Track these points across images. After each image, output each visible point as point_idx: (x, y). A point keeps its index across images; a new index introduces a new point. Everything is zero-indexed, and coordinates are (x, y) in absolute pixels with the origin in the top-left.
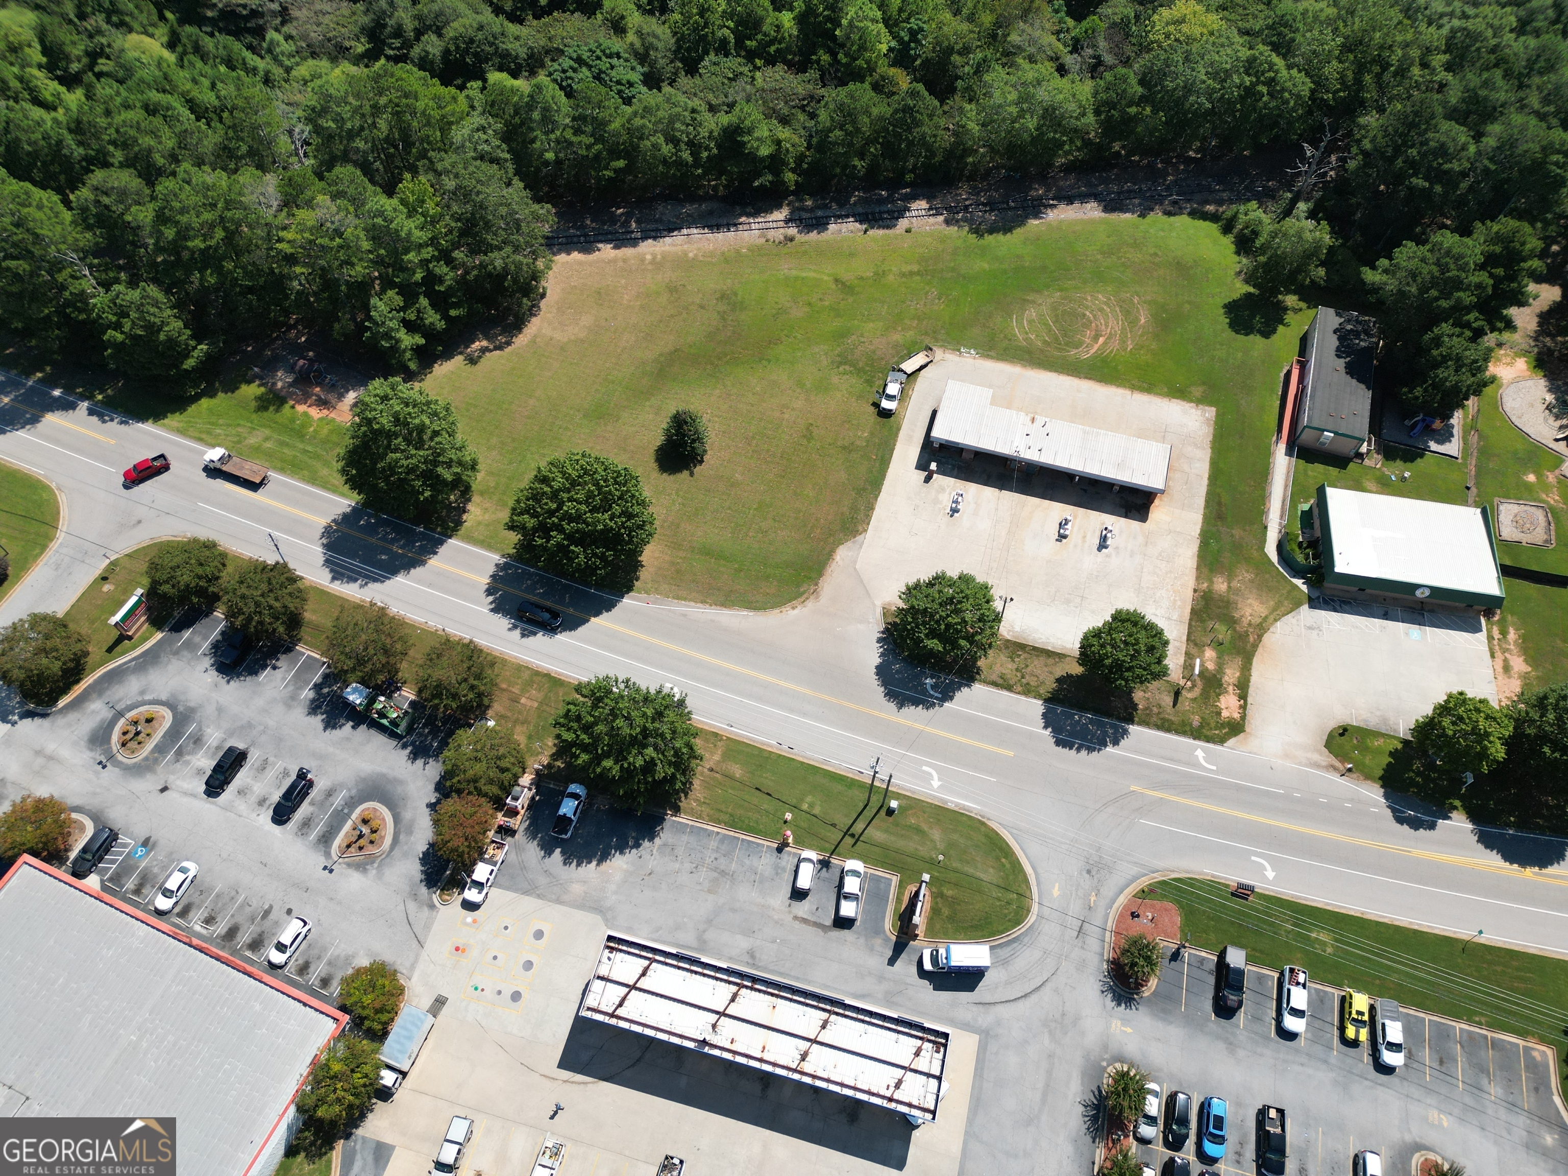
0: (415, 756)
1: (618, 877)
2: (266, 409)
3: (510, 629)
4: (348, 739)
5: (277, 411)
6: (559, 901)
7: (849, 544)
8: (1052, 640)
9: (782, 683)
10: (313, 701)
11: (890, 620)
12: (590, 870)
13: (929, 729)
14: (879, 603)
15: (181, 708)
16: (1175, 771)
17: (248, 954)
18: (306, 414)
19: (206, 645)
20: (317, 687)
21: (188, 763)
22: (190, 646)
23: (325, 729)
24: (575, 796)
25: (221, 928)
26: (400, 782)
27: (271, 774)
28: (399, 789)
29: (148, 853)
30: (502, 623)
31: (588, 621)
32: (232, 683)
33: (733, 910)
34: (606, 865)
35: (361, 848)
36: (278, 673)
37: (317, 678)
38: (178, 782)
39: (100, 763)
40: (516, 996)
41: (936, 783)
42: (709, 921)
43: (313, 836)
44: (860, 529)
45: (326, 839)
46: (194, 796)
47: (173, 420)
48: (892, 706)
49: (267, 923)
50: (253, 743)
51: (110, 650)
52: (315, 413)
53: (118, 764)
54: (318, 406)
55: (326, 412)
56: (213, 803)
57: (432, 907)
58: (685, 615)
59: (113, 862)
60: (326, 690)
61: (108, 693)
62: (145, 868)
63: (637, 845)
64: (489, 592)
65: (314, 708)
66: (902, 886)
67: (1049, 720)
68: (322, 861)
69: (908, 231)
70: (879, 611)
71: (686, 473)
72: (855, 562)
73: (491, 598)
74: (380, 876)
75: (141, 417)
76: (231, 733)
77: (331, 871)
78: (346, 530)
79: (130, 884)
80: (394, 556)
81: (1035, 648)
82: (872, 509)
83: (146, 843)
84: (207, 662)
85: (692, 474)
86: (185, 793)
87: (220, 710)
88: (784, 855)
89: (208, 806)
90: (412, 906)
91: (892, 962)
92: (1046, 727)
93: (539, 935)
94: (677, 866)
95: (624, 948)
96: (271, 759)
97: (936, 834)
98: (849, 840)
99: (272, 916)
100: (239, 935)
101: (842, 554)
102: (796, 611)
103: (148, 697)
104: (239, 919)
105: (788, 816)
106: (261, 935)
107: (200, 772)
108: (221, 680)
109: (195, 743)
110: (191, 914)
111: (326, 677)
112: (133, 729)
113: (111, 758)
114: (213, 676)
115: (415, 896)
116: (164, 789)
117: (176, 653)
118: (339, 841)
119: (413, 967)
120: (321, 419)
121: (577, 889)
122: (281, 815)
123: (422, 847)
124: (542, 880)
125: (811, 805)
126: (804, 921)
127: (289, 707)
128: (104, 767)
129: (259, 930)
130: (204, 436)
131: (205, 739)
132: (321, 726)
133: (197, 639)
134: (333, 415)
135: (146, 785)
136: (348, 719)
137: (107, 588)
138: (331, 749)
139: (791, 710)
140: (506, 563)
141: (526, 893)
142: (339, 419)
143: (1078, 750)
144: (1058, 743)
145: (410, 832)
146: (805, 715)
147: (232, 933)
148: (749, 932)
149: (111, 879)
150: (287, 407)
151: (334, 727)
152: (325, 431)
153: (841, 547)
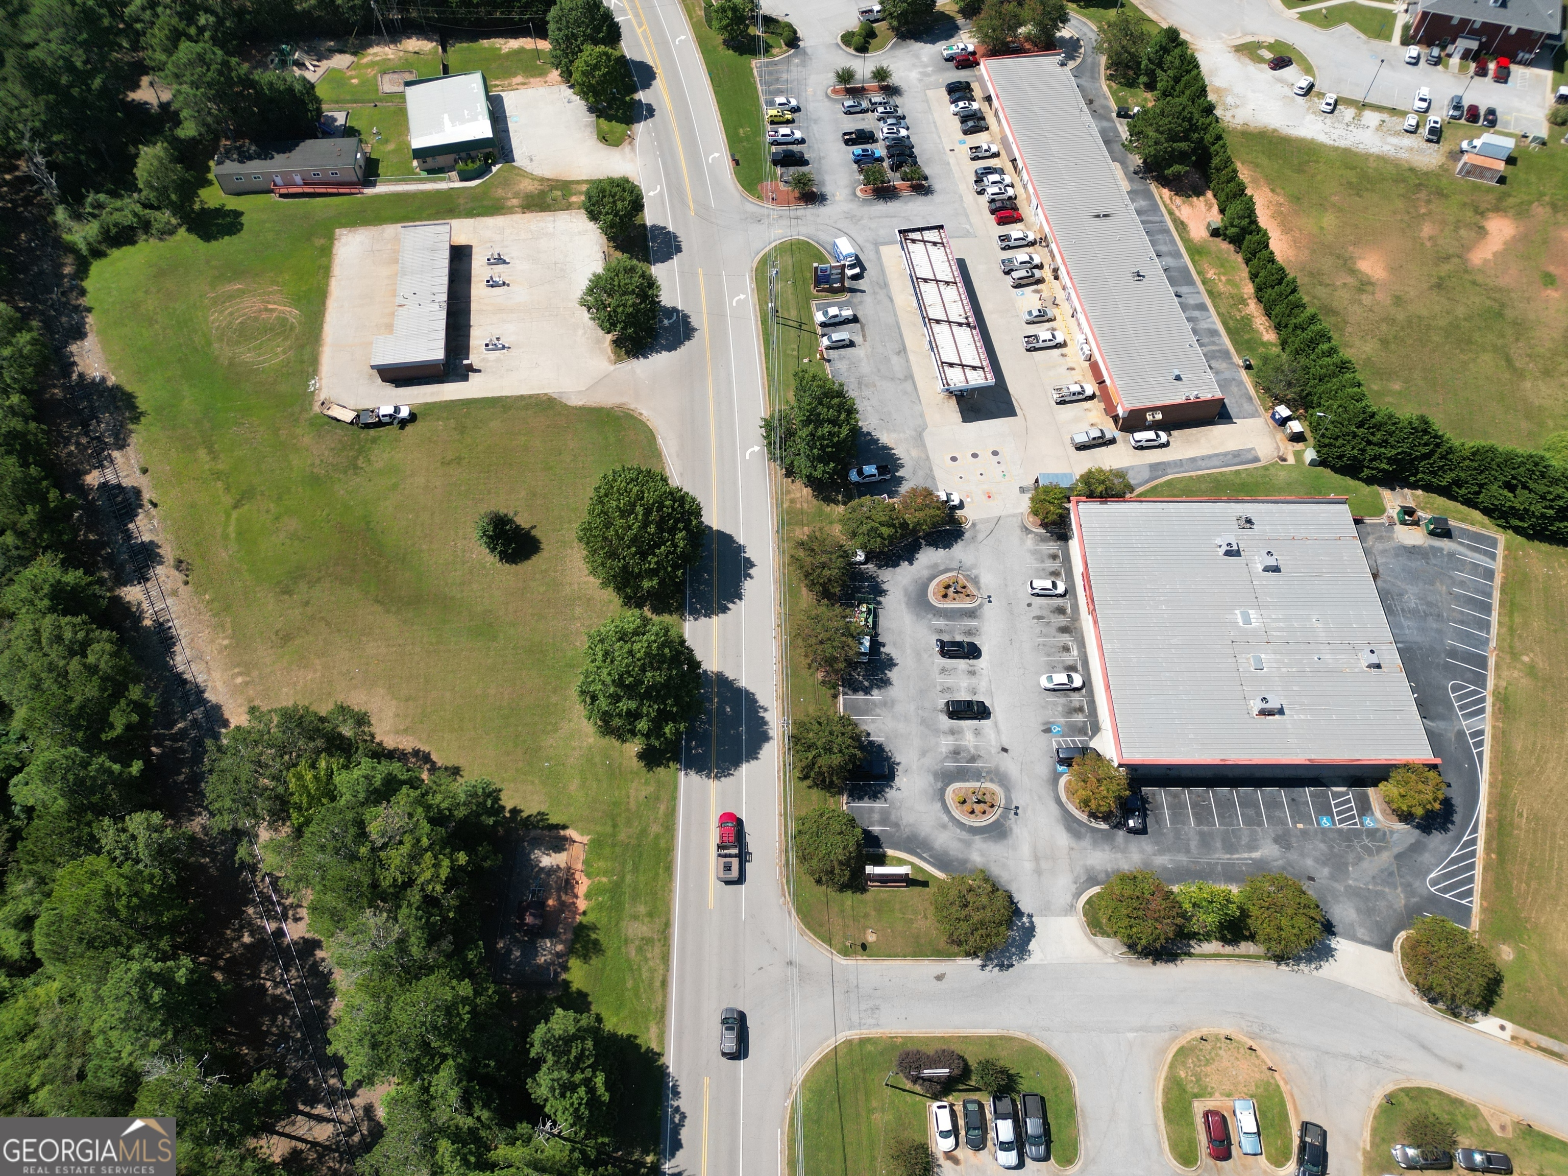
0: (882, 592)
1: (894, 435)
2: (596, 943)
4: (894, 644)
5: (594, 928)
6: (928, 458)
7: (564, 400)
10: (879, 687)
12: (899, 451)
13: (704, 310)
14: (611, 368)
15: (939, 785)
16: (671, 201)
17: (1069, 611)
18: (588, 897)
19: (878, 805)
20: (867, 691)
21: (976, 747)
22: (884, 821)
23: (896, 665)
24: (860, 473)
25: (1066, 638)
26: (906, 591)
27: (949, 681)
28: (911, 588)
29: (1053, 723)
30: (748, 586)
31: (718, 531)
32: (898, 760)
33: (879, 371)
34: (890, 445)
35: (964, 587)
36: (870, 728)
37: (860, 696)
38: (994, 743)
39: (1016, 814)
40: (995, 453)
41: (742, 297)
42: (892, 379)
43: (973, 623)
44: (544, 398)
45: (971, 614)
46: (996, 724)
47: (649, 1040)
49: (1044, 613)
50: (935, 709)
51: (925, 884)
52: (583, 885)
53: (1008, 799)
54: (573, 887)
55: (577, 876)
56: (993, 705)
57: (974, 525)
58: (682, 474)
59: (1074, 742)
60: (866, 683)
61: (960, 856)
62: (1064, 717)
63: (869, 434)
64: (725, 610)
65: (885, 683)
66: (816, 298)
67: (665, 259)
68: (987, 606)
70: (618, 366)
71: (533, 533)
72: (580, 392)
73: (730, 606)
74: (974, 566)
75: (662, 1073)
76: (937, 732)
77: (989, 597)
78: (714, 760)
79: (1079, 718)
82: (521, 396)
83: (1048, 731)
84: (891, 794)
85: (534, 527)
86: (998, 732)
87: (923, 753)
88: (831, 357)
89: (997, 709)
90: (981, 537)
91: (864, 291)
93: (954, 459)
94: (869, 408)
96: (939, 688)
98: (804, 327)
99: (1038, 613)
100: (1062, 624)
101: (575, 401)
103: (945, 818)
104: (1053, 631)
105: (806, 361)
106: (1053, 612)
107: (977, 732)
108: (900, 771)
109: (959, 753)
110: (1071, 663)
111: (855, 691)
112: (978, 808)
113: (1007, 809)
114: (901, 780)
115: (974, 538)
116: (1005, 750)
117: (897, 825)
118: (967, 604)
119: (1014, 516)
120: (588, 876)
121: (914, 453)
122: (972, 652)
123: (941, 552)
124: (921, 473)
125: (793, 350)
126: (864, 336)
127: (893, 702)
128: (1017, 808)
129: (1052, 615)
130: (657, 984)
131: (951, 748)
132: (895, 669)
133: (876, 817)
134: (579, 866)
135: (1010, 765)
136: (880, 653)
137: (871, 938)
138: (909, 651)
140: (690, 614)
141: (934, 478)
142: (582, 856)
144: (679, 251)
145: (936, 565)
146: (729, 375)
147: (1064, 630)
148: (887, 359)
149: (1086, 734)
150: (584, 920)
151: (891, 659)
152: (602, 864)
153: (569, 403)
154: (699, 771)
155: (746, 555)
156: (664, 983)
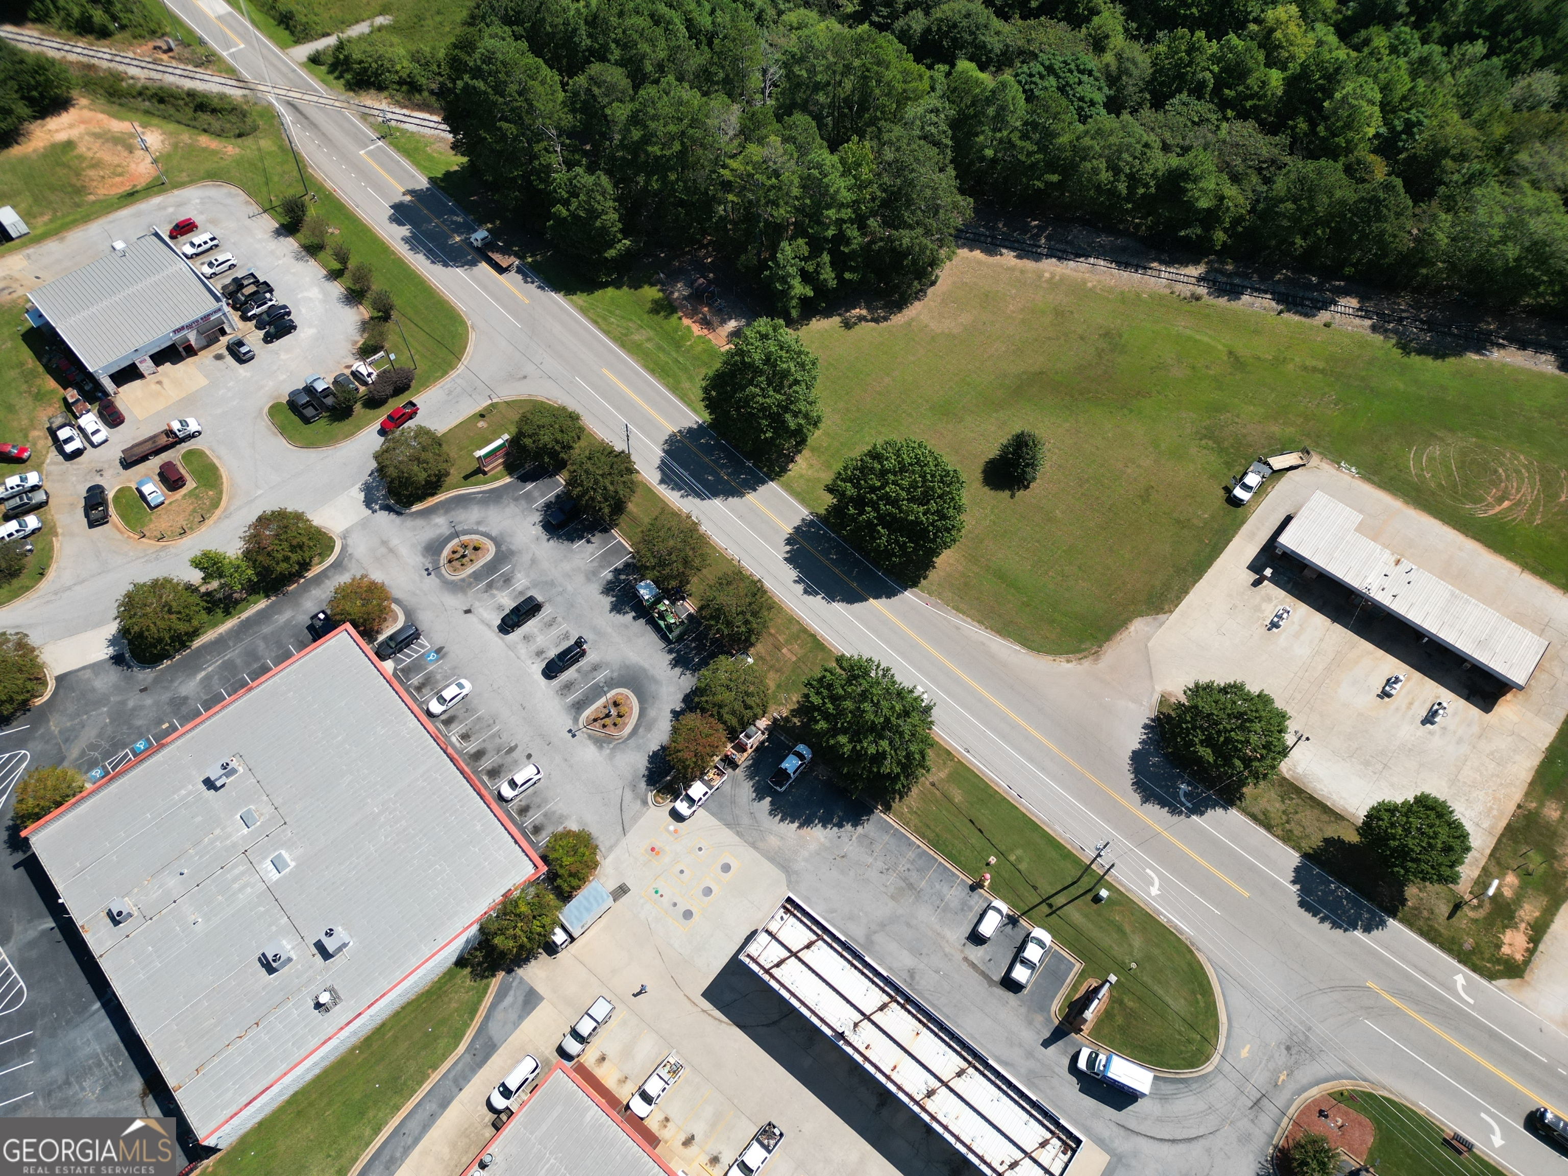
0: (676, 663)
1: (813, 847)
2: (658, 313)
3: (795, 581)
4: (626, 627)
5: (666, 317)
6: (753, 845)
7: (1149, 619)
8: (1335, 797)
9: (1030, 729)
10: (609, 582)
11: (1165, 710)
12: (790, 829)
13: (1166, 834)
14: (1159, 689)
15: (504, 548)
16: (1425, 986)
17: (485, 778)
18: (688, 328)
19: (542, 501)
20: (617, 572)
21: (493, 596)
22: (528, 497)
23: (611, 611)
24: (800, 756)
25: (471, 747)
26: (653, 679)
27: (555, 632)
28: (653, 688)
29: (437, 660)
30: (792, 574)
31: (866, 600)
32: (551, 542)
33: (909, 925)
34: (806, 831)
35: (604, 726)
36: (590, 547)
37: (619, 564)
38: (481, 610)
39: (427, 570)
40: (688, 914)
41: (1154, 891)
42: (883, 926)
43: (570, 699)
44: (1166, 608)
45: (579, 706)
46: (489, 626)
47: (580, 298)
48: (1137, 798)
49: (509, 759)
50: (549, 600)
51: (466, 478)
52: (696, 330)
53: (440, 576)
54: (701, 324)
55: (706, 331)
56: (502, 639)
57: (645, 803)
58: (958, 628)
59: (409, 656)
60: (623, 577)
61: (453, 513)
62: (431, 672)
63: (840, 826)
64: (789, 541)
65: (608, 589)
66: (1083, 975)
67: (1300, 876)
68: (569, 724)
69: (1327, 325)
70: (1156, 697)
71: (1007, 493)
72: (1149, 639)
73: (788, 548)
74: (611, 757)
75: (556, 288)
76: (535, 584)
77: (574, 736)
78: (687, 442)
79: (416, 680)
80: (719, 480)
81: (1311, 798)
82: (1186, 592)
83: (439, 651)
84: (537, 517)
85: (1012, 496)
86: (482, 622)
87: (534, 561)
88: (975, 895)
89: (497, 639)
90: (628, 795)
91: (1046, 1043)
92: (1294, 882)
93: (726, 868)
94: (870, 860)
95: (799, 915)
96: (559, 619)
97: (1137, 941)
98: (1044, 909)
99: (515, 755)
100: (484, 759)
101: (1138, 626)
102: (1069, 665)
103: (482, 529)
104: (489, 746)
105: (993, 860)
106: (501, 766)
107: (500, 608)
108: (544, 536)
109: (505, 581)
110: (453, 726)
111: (627, 565)
112: (461, 551)
113: (437, 568)
114: (538, 530)
115: (634, 788)
116: (468, 612)
117: (516, 499)
118: (588, 712)
119: (611, 848)
120: (699, 337)
121: (773, 841)
122: (552, 670)
123: (654, 747)
124: (746, 820)
125: (1019, 859)
126: (973, 965)
127: (588, 579)
128: (429, 574)
129: (500, 761)
130: (599, 320)
131: (514, 581)
132: (608, 607)
133: (536, 494)
134: (710, 336)
135: (456, 602)
136: (633, 609)
137: (481, 424)
138: (609, 630)
139: (1031, 760)
140: (812, 521)
141: (728, 825)
142: (714, 341)
143: (1322, 920)
144: (1302, 904)
145: (649, 729)
146: (1043, 769)
147: (478, 755)
148: (916, 952)
149: (402, 670)
150: (676, 316)
151: (619, 612)
152: (699, 349)
153: (1139, 619)
154: (690, 430)
155: (819, 597)
156: (595, 322)
